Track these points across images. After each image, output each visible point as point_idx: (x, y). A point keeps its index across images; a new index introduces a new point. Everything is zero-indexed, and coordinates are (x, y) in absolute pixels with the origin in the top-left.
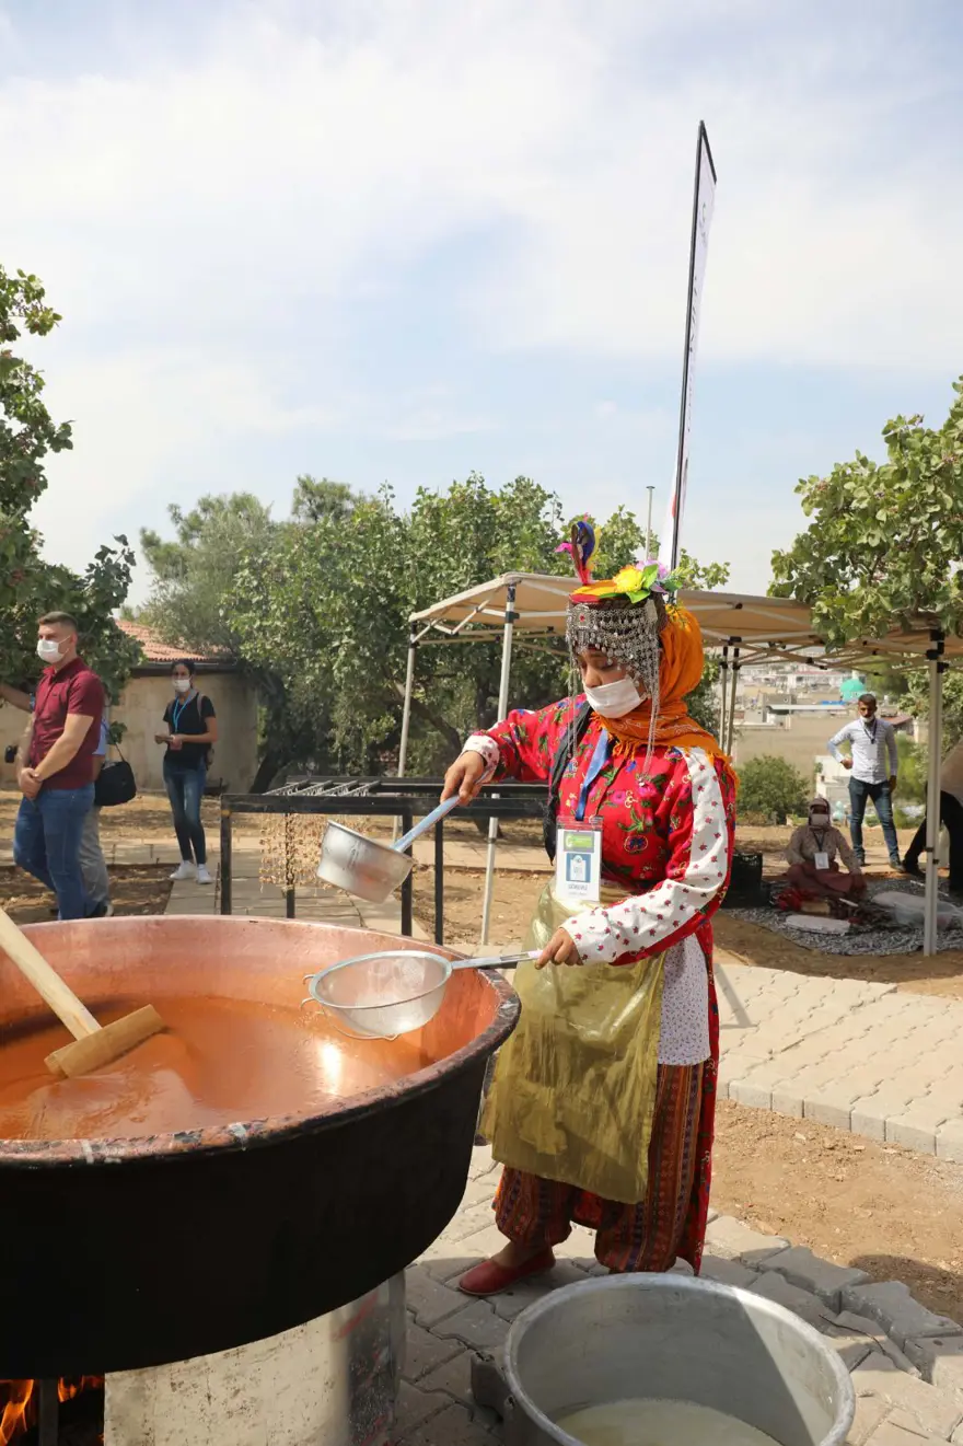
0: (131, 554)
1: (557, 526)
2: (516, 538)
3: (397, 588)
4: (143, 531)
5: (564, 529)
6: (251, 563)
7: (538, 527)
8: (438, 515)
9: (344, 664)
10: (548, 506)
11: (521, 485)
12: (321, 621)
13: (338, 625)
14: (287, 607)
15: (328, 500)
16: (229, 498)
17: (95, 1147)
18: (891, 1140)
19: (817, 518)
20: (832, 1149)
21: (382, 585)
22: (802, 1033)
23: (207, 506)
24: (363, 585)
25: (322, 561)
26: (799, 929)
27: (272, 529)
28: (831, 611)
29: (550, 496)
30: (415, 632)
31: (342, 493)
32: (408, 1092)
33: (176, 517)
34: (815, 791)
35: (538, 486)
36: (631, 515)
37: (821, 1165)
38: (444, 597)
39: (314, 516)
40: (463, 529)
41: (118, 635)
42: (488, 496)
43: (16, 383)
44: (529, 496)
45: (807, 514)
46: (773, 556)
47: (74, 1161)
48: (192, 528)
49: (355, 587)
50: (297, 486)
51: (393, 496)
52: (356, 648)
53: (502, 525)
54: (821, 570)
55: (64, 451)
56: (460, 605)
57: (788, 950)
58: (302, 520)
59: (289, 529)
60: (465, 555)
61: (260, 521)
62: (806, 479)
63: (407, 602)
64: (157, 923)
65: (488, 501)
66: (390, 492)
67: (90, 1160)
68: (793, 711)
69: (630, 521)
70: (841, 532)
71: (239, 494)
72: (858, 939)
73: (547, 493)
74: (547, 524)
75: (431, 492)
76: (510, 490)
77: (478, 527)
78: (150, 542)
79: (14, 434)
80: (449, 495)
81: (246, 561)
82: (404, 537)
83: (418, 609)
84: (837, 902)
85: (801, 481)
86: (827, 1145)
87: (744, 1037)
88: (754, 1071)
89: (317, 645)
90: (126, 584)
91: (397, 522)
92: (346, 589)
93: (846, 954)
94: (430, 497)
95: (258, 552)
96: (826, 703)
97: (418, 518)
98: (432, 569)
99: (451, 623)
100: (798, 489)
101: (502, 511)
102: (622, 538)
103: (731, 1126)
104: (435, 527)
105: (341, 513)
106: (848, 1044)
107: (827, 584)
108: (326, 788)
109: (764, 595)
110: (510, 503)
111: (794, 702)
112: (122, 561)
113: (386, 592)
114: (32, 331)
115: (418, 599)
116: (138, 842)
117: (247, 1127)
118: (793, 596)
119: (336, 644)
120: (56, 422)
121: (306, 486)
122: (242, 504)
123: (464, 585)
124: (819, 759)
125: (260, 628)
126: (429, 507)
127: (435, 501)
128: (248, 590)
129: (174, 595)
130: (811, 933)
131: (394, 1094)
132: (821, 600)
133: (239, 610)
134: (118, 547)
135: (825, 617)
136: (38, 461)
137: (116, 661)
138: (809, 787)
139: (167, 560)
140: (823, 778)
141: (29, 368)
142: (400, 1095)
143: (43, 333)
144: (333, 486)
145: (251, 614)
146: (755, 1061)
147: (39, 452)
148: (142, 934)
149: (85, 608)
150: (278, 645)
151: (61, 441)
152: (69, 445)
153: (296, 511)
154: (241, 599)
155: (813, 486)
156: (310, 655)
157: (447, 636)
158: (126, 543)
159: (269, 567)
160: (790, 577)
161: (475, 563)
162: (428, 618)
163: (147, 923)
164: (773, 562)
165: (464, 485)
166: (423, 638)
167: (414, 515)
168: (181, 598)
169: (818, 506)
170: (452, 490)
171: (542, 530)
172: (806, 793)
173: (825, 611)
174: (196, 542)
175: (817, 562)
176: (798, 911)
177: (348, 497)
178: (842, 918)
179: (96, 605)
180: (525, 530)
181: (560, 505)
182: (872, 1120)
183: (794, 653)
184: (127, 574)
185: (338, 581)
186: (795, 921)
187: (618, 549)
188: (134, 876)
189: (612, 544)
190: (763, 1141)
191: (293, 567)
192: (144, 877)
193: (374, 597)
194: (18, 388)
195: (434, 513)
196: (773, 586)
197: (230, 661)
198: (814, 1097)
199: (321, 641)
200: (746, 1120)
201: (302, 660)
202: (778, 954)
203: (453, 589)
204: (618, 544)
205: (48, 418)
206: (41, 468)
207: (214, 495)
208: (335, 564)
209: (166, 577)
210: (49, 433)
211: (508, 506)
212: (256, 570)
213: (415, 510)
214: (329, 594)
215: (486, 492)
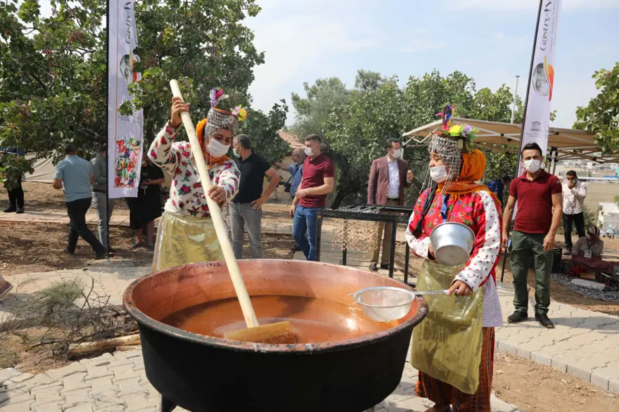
0: (287, 107)
1: (473, 93)
2: (453, 99)
3: (398, 121)
4: (293, 94)
5: (476, 95)
6: (335, 110)
7: (463, 94)
8: (418, 88)
9: (374, 154)
10: (469, 84)
11: (457, 75)
12: (364, 135)
13: (371, 137)
14: (350, 129)
15: (371, 80)
16: (329, 79)
17: (258, 346)
18: (611, 390)
19: (602, 91)
20: (579, 389)
21: (392, 120)
22: (571, 334)
23: (319, 83)
24: (383, 120)
25: (366, 109)
26: (578, 286)
27: (346, 93)
28: (604, 137)
29: (470, 80)
30: (405, 141)
31: (377, 77)
32: (376, 340)
33: (307, 88)
34: (597, 219)
35: (465, 75)
36: (508, 88)
37: (573, 395)
38: (419, 126)
39: (365, 87)
40: (428, 95)
41: (280, 140)
42: (441, 80)
43: (243, 37)
44: (460, 80)
45: (598, 88)
46: (577, 109)
47: (250, 350)
48: (313, 93)
49: (380, 120)
50: (357, 74)
51: (398, 80)
52: (379, 147)
53: (447, 93)
54: (602, 117)
55: (261, 64)
56: (425, 130)
57: (571, 295)
58: (359, 89)
59: (353, 94)
60: (429, 106)
61: (341, 90)
62: (599, 71)
63: (402, 128)
64: (288, 263)
65: (441, 82)
66: (397, 79)
67: (256, 350)
68: (589, 180)
69: (508, 91)
70: (614, 98)
71: (333, 78)
72: (609, 293)
73: (469, 78)
74: (468, 92)
75: (415, 78)
76: (451, 77)
77: (435, 94)
78: (295, 98)
79: (242, 58)
80: (423, 79)
81: (334, 108)
82: (402, 98)
83: (407, 131)
84: (600, 275)
85: (596, 72)
86: (577, 386)
87: (541, 332)
88: (544, 348)
89: (362, 145)
90: (284, 120)
91: (399, 92)
92: (376, 121)
93: (601, 300)
94: (414, 81)
95: (339, 104)
96: (608, 177)
97: (409, 90)
98: (414, 113)
99: (421, 138)
100: (594, 76)
101: (447, 87)
102: (504, 99)
103: (530, 371)
104: (416, 94)
105: (376, 86)
106: (594, 342)
107: (605, 124)
108: (361, 208)
109: (571, 128)
110: (451, 83)
111: (590, 176)
112: (283, 110)
113: (393, 123)
114: (250, 15)
115: (407, 127)
116: (286, 224)
117: (313, 346)
118: (586, 129)
119: (370, 145)
120: (258, 53)
121: (361, 74)
122: (334, 82)
123: (428, 120)
124: (601, 204)
125: (339, 137)
126: (414, 85)
127: (417, 82)
128: (334, 121)
129: (304, 122)
130: (583, 287)
131: (370, 340)
132: (600, 132)
133: (330, 129)
134: (282, 104)
135: (601, 140)
136: (251, 69)
137: (279, 151)
138: (595, 216)
139: (302, 107)
140: (602, 213)
141: (249, 30)
142: (372, 340)
143: (254, 16)
144: (373, 74)
145: (335, 131)
146: (546, 344)
147: (252, 65)
148: (282, 267)
149: (268, 129)
150: (346, 145)
151: (260, 60)
152: (263, 62)
153: (356, 86)
154: (331, 125)
155: (602, 75)
156: (360, 150)
157: (419, 144)
158: (285, 102)
159: (343, 111)
160: (585, 119)
161: (433, 111)
162: (411, 135)
163: (284, 262)
164: (577, 112)
165: (430, 75)
166: (408, 143)
167: (408, 89)
168: (307, 123)
169: (604, 84)
170: (425, 77)
171: (465, 95)
172: (593, 220)
173: (601, 137)
174: (314, 99)
175: (600, 113)
176: (579, 277)
177: (379, 79)
178: (601, 283)
179: (272, 128)
180: (457, 96)
181: (474, 84)
182: (602, 379)
183: (588, 155)
184: (285, 115)
185: (372, 117)
186: (576, 281)
187: (501, 104)
188: (283, 238)
189: (499, 102)
190: (544, 380)
191: (354, 111)
192: (287, 239)
193: (388, 125)
194: (244, 39)
195: (416, 87)
196: (576, 124)
197: (326, 150)
198: (572, 364)
199: (364, 143)
200: (538, 369)
201: (356, 151)
202: (566, 296)
203: (424, 122)
204: (501, 102)
205: (255, 51)
206: (252, 71)
207: (322, 79)
208: (372, 110)
209: (301, 114)
210: (256, 56)
211: (450, 85)
212: (337, 112)
213: (408, 86)
214: (368, 124)
215: (440, 78)
